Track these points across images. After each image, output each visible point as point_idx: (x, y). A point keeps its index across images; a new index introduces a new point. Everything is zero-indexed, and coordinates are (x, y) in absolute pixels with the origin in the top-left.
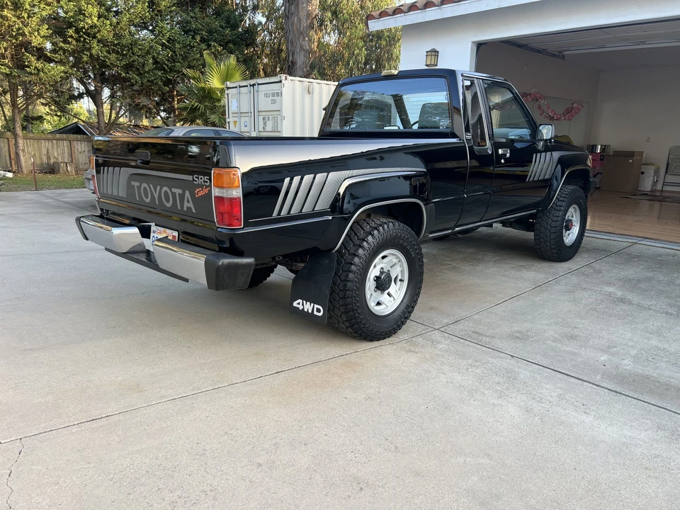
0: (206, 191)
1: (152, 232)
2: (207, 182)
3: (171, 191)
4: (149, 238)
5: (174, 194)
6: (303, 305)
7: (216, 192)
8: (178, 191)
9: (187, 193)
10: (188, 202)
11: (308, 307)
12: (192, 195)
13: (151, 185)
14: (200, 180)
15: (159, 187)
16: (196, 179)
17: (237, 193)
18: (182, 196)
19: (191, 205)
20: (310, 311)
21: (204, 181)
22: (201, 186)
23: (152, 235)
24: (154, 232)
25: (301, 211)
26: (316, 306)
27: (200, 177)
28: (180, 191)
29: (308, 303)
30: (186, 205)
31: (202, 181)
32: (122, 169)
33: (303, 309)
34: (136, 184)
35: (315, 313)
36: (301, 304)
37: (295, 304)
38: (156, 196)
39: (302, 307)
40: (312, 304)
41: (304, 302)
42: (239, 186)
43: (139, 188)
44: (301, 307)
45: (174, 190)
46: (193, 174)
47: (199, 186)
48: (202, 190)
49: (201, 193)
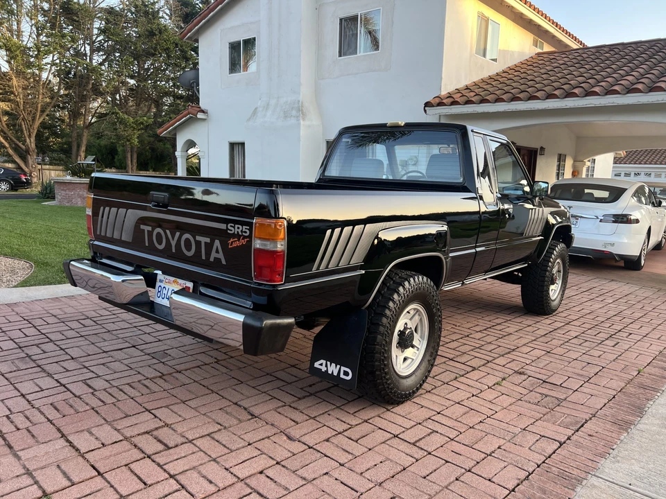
0: (243, 242)
1: (158, 280)
2: (246, 232)
3: (194, 238)
4: (154, 288)
5: (198, 243)
6: (326, 366)
7: (257, 244)
8: (204, 240)
9: (217, 243)
10: (217, 252)
11: (333, 369)
12: (224, 245)
13: (168, 232)
14: (236, 230)
15: (178, 234)
16: (232, 229)
17: (281, 246)
18: (209, 247)
19: (221, 256)
20: (335, 374)
21: (242, 231)
22: (238, 236)
23: (158, 284)
24: (161, 281)
25: (338, 266)
26: (343, 369)
27: (237, 226)
28: (208, 240)
29: (333, 365)
30: (213, 255)
31: (239, 231)
32: (129, 210)
33: (327, 371)
34: (147, 228)
35: (342, 376)
36: (324, 365)
37: (317, 365)
38: (173, 243)
39: (326, 369)
40: (338, 366)
41: (329, 363)
42: (285, 239)
43: (150, 233)
44: (324, 369)
45: (198, 238)
46: (226, 221)
47: (233, 235)
48: (239, 240)
49: (237, 244)
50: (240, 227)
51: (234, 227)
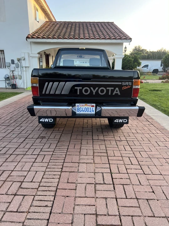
0: (129, 87)
2: (130, 84)
5: (108, 90)
7: (134, 87)
8: (111, 88)
9: (117, 89)
12: (120, 89)
13: (91, 88)
14: (126, 84)
15: (97, 88)
18: (113, 90)
19: (118, 92)
21: (128, 84)
22: (127, 86)
24: (78, 106)
27: (126, 83)
28: (113, 88)
30: (115, 93)
34: (79, 88)
35: (124, 122)
38: (94, 92)
43: (81, 89)
46: (122, 82)
47: (125, 86)
48: (127, 87)
49: (126, 88)
50: (128, 83)
51: (125, 83)
